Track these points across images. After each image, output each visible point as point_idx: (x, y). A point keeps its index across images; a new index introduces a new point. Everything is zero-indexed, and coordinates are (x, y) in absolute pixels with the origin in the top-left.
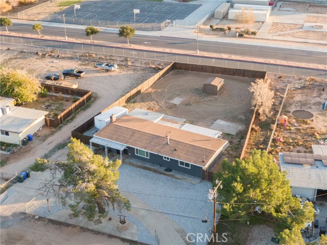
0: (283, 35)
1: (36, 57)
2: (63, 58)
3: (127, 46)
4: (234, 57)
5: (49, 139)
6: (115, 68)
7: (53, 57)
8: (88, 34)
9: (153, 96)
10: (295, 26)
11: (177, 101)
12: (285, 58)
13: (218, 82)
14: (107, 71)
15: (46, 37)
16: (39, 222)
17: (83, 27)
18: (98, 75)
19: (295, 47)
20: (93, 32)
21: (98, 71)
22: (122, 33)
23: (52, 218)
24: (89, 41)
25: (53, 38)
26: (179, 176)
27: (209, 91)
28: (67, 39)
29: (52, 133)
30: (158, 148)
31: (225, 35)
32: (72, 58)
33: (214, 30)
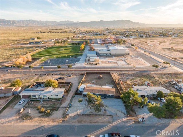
0: (106, 64)
1: (46, 75)
2: (54, 75)
3: (70, 70)
4: (98, 70)
5: (68, 96)
6: (72, 76)
7: (51, 75)
8: (58, 68)
9: (87, 81)
10: (106, 61)
11: (93, 81)
12: (110, 69)
13: (101, 76)
14: (69, 77)
15: (44, 70)
16: (83, 116)
17: (57, 66)
18: (68, 78)
19: (111, 66)
20: (60, 67)
21: (67, 77)
22: (69, 67)
23: (86, 114)
24: (58, 70)
25: (47, 70)
26: (108, 98)
27: (100, 78)
28: (51, 70)
29: (68, 94)
30: (101, 92)
31: (92, 65)
32: (57, 75)
33: (88, 64)
